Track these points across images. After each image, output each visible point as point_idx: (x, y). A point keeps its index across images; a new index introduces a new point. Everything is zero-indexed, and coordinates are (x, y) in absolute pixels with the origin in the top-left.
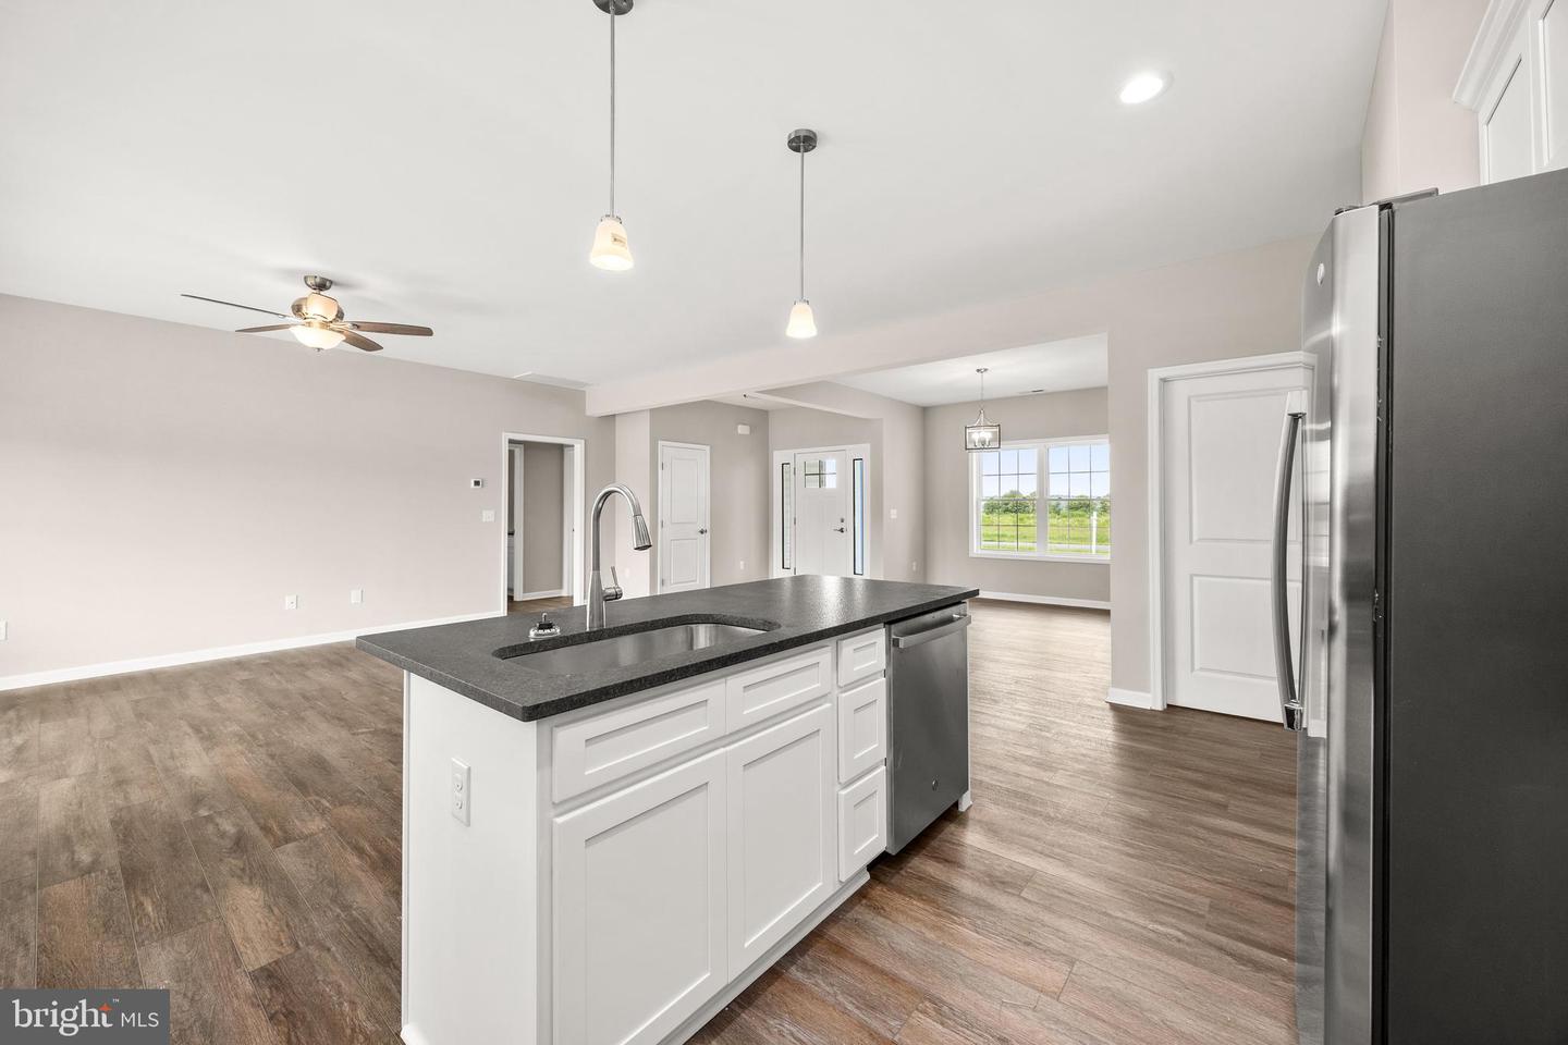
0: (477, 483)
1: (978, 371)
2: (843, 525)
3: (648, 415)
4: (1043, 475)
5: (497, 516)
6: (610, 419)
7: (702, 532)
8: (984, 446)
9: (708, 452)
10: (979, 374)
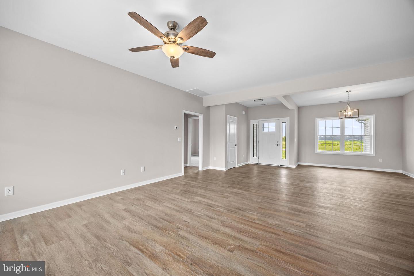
0: (176, 128)
1: (347, 91)
2: (278, 144)
3: (225, 106)
4: (342, 128)
5: (181, 139)
6: (208, 108)
7: (236, 145)
8: (350, 117)
9: (237, 119)
10: (348, 92)
